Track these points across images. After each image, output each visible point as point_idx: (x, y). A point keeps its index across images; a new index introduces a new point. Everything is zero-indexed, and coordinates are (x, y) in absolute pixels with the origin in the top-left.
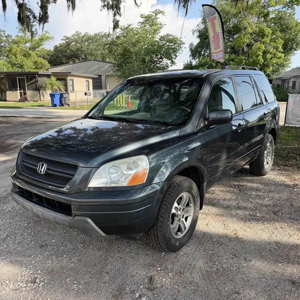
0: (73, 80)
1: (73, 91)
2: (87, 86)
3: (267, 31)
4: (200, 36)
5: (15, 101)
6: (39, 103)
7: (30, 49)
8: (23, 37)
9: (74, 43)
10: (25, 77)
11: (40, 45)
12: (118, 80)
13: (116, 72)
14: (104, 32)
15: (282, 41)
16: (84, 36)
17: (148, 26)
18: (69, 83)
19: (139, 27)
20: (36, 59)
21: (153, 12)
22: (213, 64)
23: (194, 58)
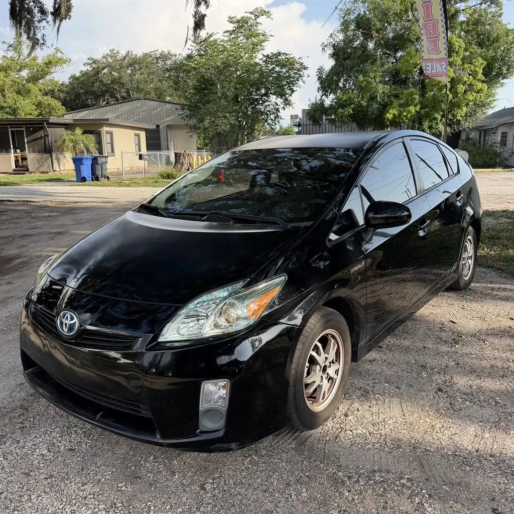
0: (111, 134)
1: (112, 154)
2: (136, 144)
3: (457, 44)
4: (335, 55)
5: (6, 173)
6: (51, 175)
7: (28, 81)
8: (16, 59)
9: (107, 69)
10: (24, 129)
11: (47, 74)
12: (191, 134)
13: (186, 120)
14: (160, 51)
15: (483, 62)
16: (125, 58)
17: (242, 38)
18: (106, 139)
19: (226, 39)
20: (39, 98)
21: (251, 13)
22: (362, 102)
23: (325, 94)
